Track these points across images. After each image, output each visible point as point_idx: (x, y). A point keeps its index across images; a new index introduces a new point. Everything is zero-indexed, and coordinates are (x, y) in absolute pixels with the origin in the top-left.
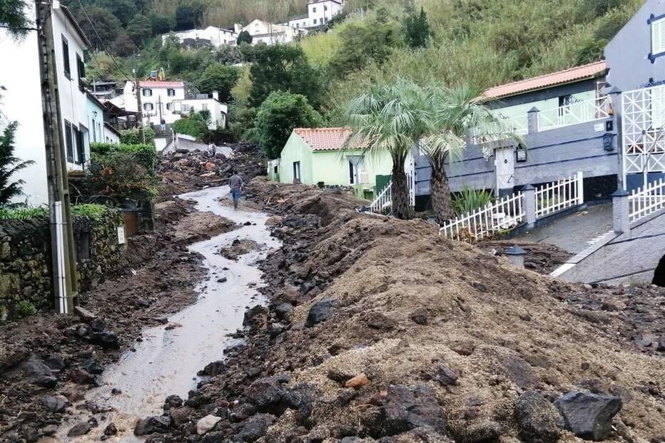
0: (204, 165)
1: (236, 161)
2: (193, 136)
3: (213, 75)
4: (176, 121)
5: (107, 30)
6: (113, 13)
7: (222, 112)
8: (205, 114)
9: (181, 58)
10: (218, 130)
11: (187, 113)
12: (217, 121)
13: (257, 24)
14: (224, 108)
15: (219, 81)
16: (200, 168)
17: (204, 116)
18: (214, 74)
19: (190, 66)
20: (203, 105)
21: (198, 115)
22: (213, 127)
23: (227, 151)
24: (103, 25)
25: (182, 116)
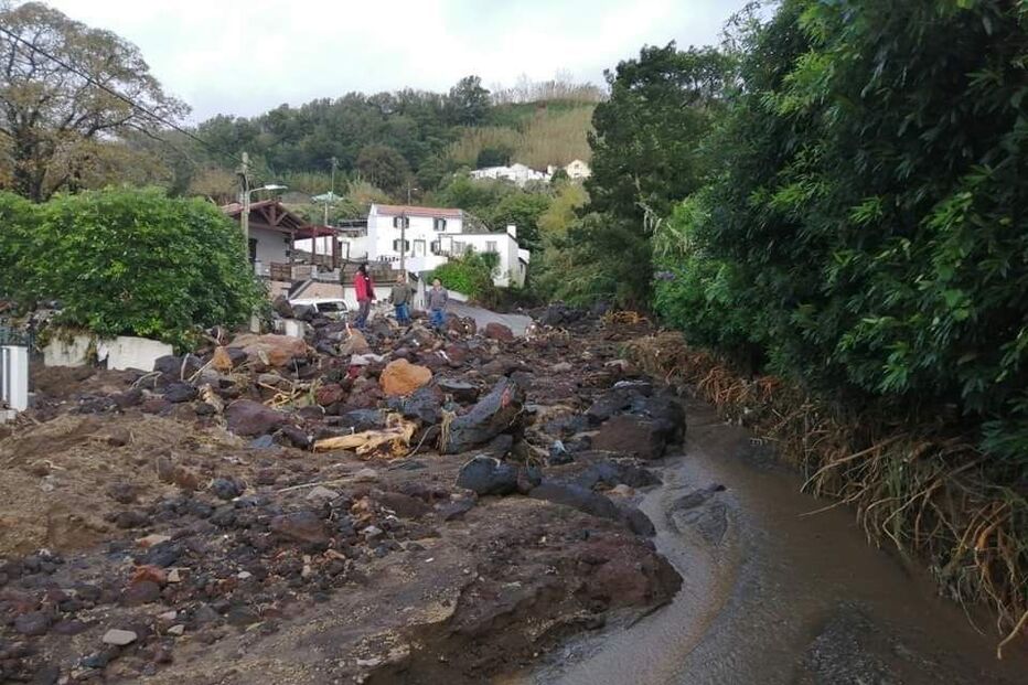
0: (374, 373)
1: (542, 348)
2: (464, 293)
3: (511, 208)
4: (439, 267)
5: (393, 173)
6: (404, 155)
7: (521, 259)
8: (491, 258)
9: (468, 188)
10: (511, 288)
11: (459, 255)
12: (510, 272)
13: (577, 166)
14: (525, 255)
15: (521, 218)
16: (348, 388)
17: (487, 261)
18: (515, 207)
19: (481, 200)
20: (489, 243)
21: (477, 260)
22: (501, 281)
23: (521, 326)
24: (389, 167)
25: (451, 259)
